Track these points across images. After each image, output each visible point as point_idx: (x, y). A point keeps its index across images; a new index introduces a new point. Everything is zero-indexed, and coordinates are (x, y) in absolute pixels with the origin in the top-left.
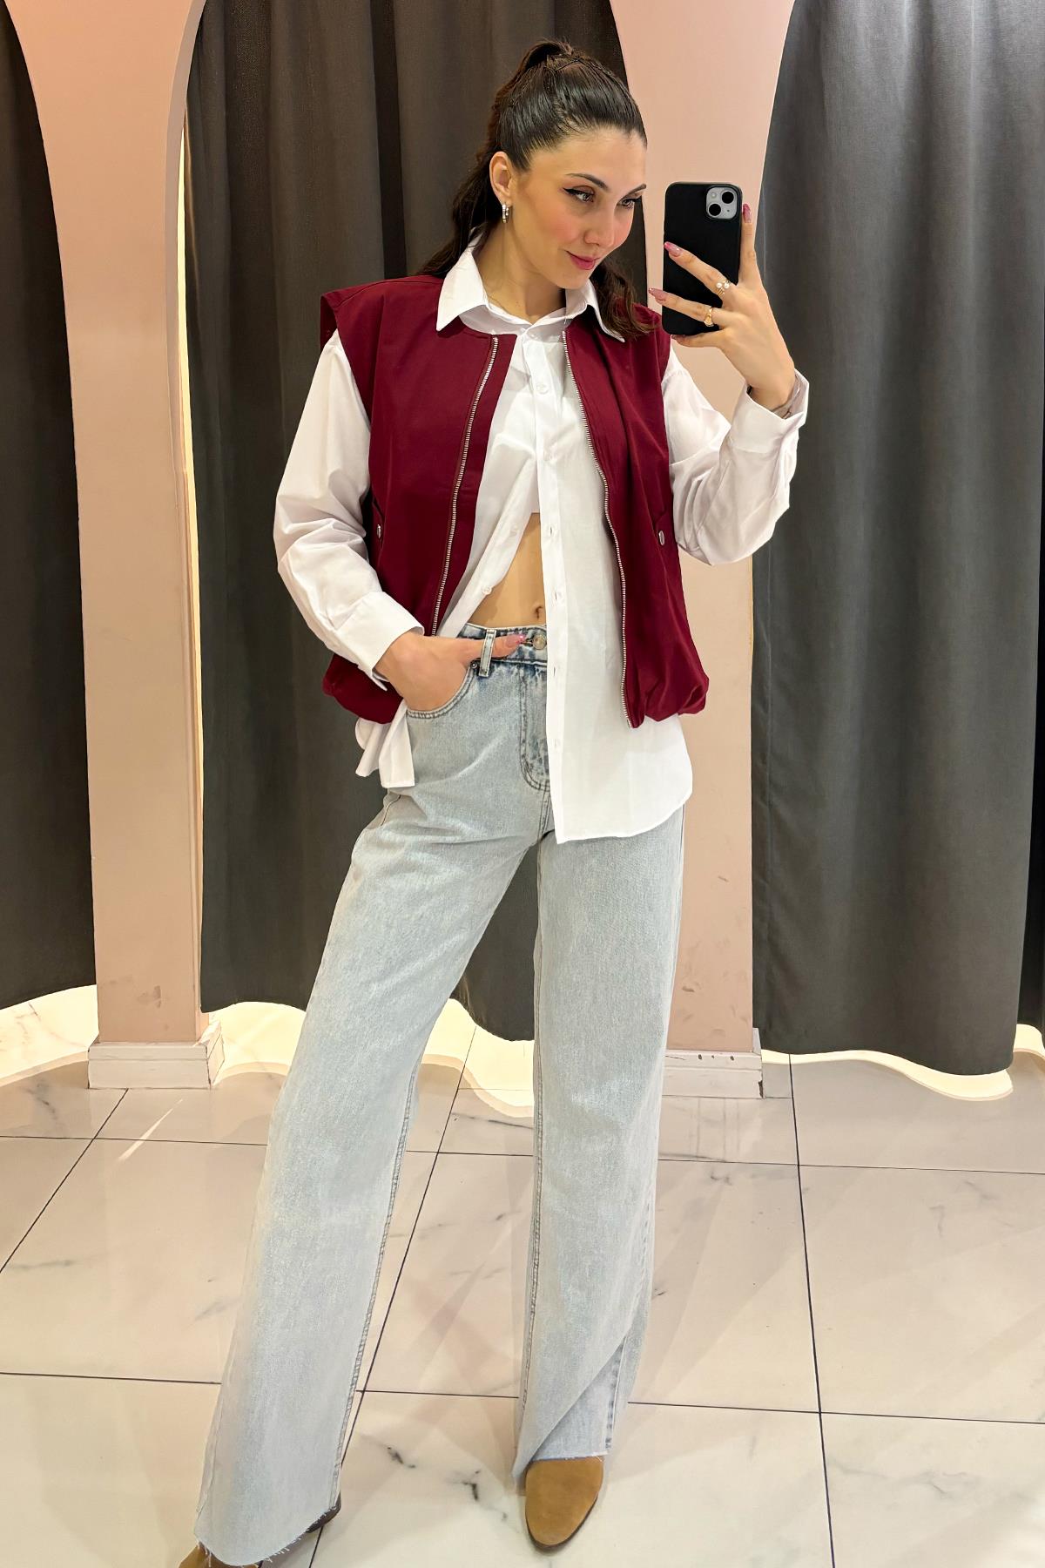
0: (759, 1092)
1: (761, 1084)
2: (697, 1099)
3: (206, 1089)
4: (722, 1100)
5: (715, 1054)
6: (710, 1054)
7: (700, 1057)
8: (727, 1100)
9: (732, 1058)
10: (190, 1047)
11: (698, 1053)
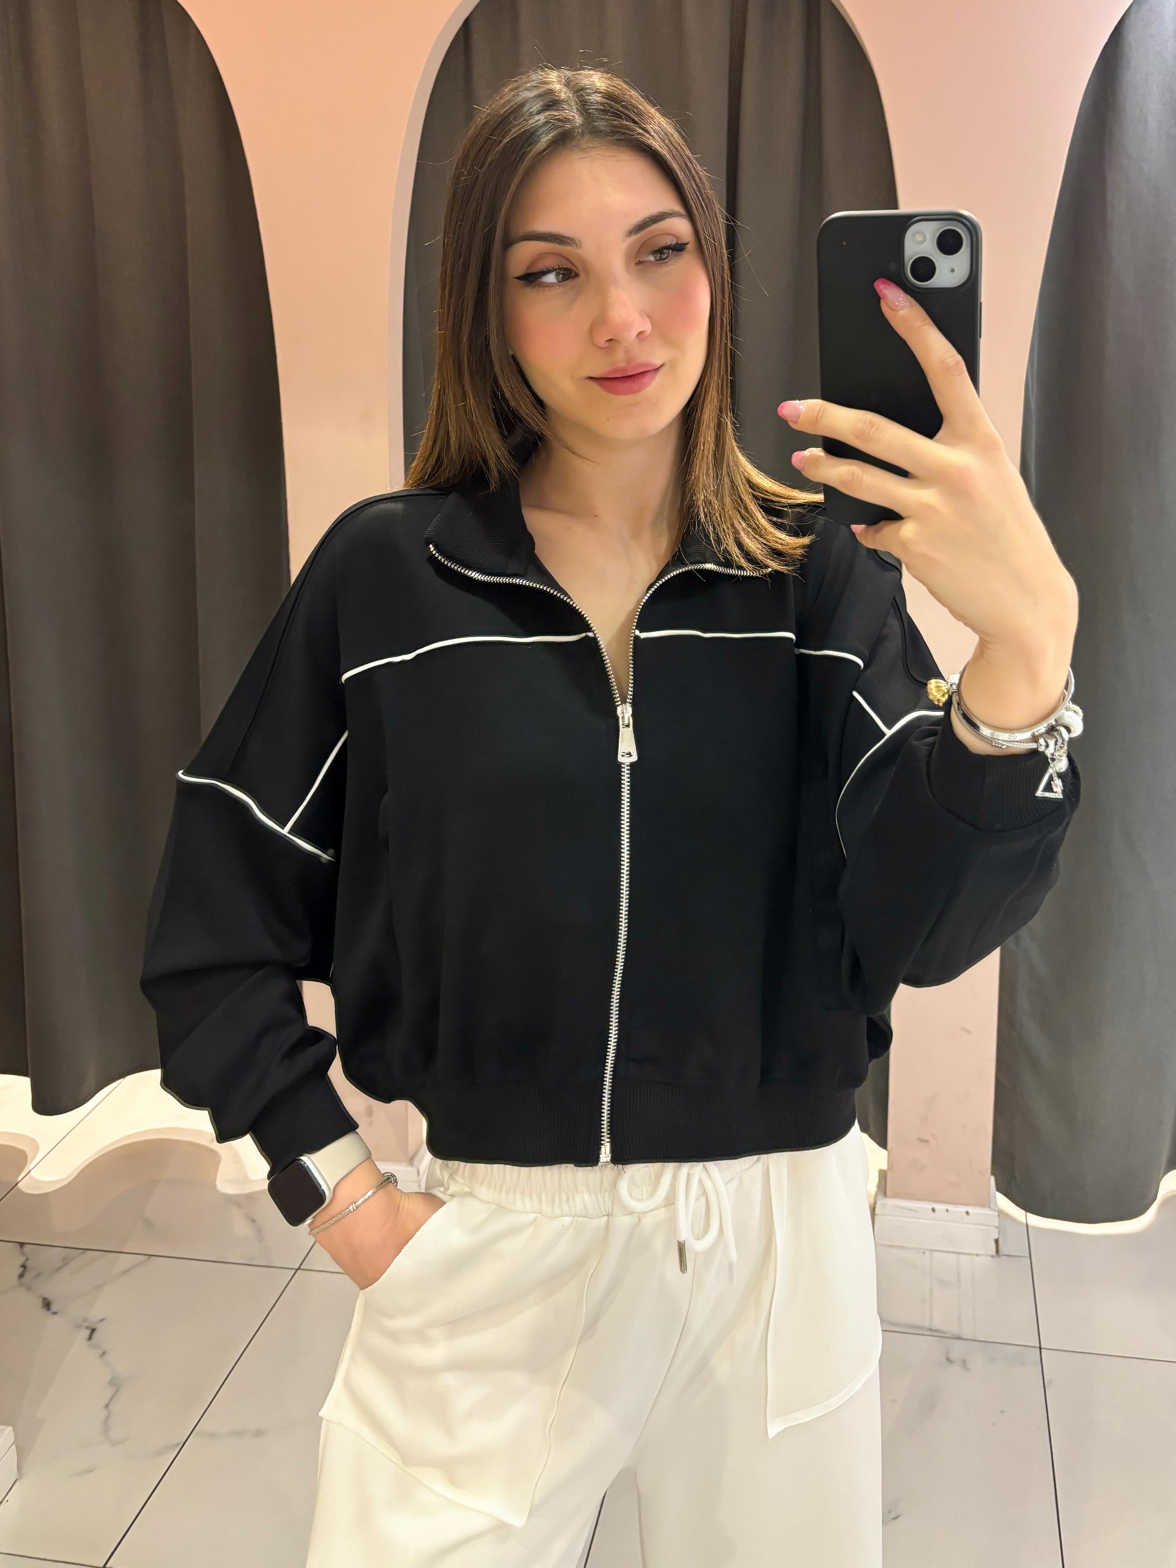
0: (994, 1249)
1: (997, 1241)
2: (927, 1253)
4: (955, 1256)
5: (951, 1208)
6: (943, 1207)
7: (933, 1210)
8: (962, 1256)
9: (967, 1213)
11: (930, 1206)
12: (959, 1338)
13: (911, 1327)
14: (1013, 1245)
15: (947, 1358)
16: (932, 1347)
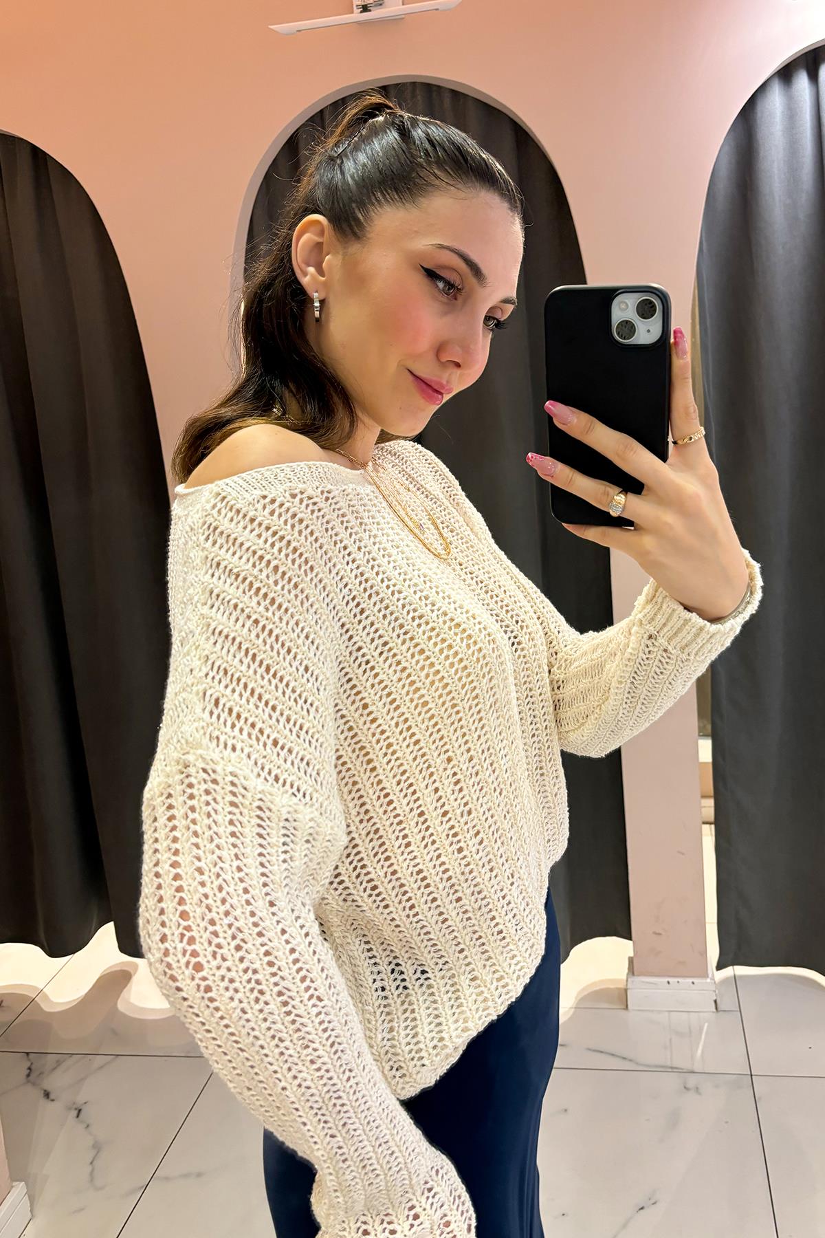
0: (714, 1007)
1: (715, 1001)
2: (667, 1014)
4: (686, 1014)
5: (680, 980)
6: (676, 980)
7: (669, 983)
8: (690, 1014)
9: (693, 983)
11: (666, 980)
12: (693, 1072)
13: (657, 1066)
14: (728, 1003)
15: (685, 1087)
16: (672, 1081)
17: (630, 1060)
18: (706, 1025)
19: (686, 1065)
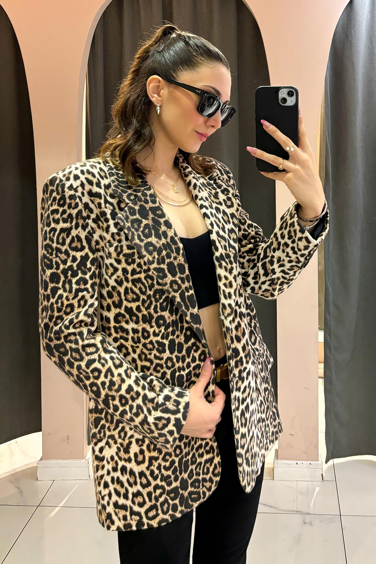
0: (321, 478)
1: (322, 475)
2: (295, 482)
3: (88, 480)
4: (306, 482)
5: (304, 462)
6: (301, 462)
7: (297, 464)
8: (309, 482)
9: (310, 464)
10: (81, 461)
11: (296, 462)
12: (309, 514)
13: (289, 511)
14: (329, 476)
15: (304, 522)
16: (298, 518)
17: (275, 508)
18: (317, 489)
19: (305, 510)
